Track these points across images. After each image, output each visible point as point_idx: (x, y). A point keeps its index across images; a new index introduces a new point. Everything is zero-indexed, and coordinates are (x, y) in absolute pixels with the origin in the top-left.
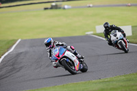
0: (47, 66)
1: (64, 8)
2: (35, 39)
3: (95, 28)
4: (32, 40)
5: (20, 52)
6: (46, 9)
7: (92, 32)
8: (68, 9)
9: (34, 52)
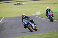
0: (16, 29)
1: (23, 4)
2: (10, 17)
3: (36, 13)
4: (9, 17)
5: (4, 22)
6: (15, 5)
7: (34, 15)
8: (25, 5)
9: (10, 22)
